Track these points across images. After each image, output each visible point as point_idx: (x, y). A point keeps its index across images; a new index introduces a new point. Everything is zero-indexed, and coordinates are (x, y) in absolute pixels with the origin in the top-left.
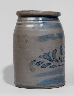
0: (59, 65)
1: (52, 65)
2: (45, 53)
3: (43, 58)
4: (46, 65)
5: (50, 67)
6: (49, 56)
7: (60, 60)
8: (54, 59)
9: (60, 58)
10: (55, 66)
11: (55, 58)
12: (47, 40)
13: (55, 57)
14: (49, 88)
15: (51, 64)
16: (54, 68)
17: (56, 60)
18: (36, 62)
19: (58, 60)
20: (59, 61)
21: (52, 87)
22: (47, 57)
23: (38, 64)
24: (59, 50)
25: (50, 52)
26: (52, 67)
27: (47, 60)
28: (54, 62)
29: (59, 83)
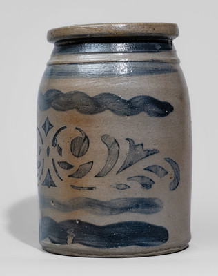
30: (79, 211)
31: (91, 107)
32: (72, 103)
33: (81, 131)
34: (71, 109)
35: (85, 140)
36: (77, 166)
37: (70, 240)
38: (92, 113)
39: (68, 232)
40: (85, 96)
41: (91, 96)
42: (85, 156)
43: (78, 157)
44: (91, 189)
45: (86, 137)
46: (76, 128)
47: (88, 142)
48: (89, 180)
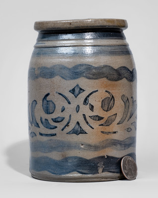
0: (41, 134)
7: (42, 123)
9: (44, 120)
10: (35, 135)
13: (33, 116)
16: (33, 137)
20: (40, 125)
26: (31, 134)
28: (33, 125)
30: (106, 149)
31: (116, 76)
32: (103, 74)
33: (109, 93)
34: (102, 78)
35: (112, 99)
36: (106, 118)
37: (100, 170)
38: (116, 80)
39: (99, 165)
40: (112, 68)
41: (116, 69)
42: (112, 110)
43: (107, 111)
44: (115, 133)
45: (113, 97)
46: (106, 91)
47: (114, 100)
48: (114, 127)
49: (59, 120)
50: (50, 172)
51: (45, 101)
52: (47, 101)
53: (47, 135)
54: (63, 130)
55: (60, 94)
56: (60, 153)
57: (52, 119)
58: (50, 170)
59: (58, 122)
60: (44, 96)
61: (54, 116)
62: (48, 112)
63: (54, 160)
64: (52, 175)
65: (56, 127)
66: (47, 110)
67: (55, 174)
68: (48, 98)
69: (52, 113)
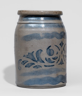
1: (36, 65)
2: (29, 52)
3: (27, 57)
4: (29, 64)
5: (33, 67)
6: (33, 56)
7: (46, 60)
8: (38, 59)
9: (47, 59)
10: (40, 67)
11: (40, 59)
12: (31, 40)
13: (39, 57)
14: (33, 88)
15: (34, 64)
16: (38, 68)
17: (40, 60)
18: (21, 61)
19: (43, 60)
21: (37, 88)
22: (31, 57)
23: (23, 63)
24: (46, 50)
25: (33, 52)
26: (36, 67)
27: (31, 60)
28: (39, 62)
29: (46, 84)
49: (56, 58)
50: (51, 84)
51: (48, 50)
52: (50, 50)
53: (49, 66)
54: (57, 63)
55: (56, 46)
56: (56, 74)
57: (52, 58)
58: (51, 83)
59: (55, 59)
60: (48, 47)
61: (53, 56)
62: (50, 55)
63: (53, 78)
64: (52, 85)
65: (54, 62)
66: (50, 54)
67: (53, 84)
68: (50, 48)
69: (52, 55)
